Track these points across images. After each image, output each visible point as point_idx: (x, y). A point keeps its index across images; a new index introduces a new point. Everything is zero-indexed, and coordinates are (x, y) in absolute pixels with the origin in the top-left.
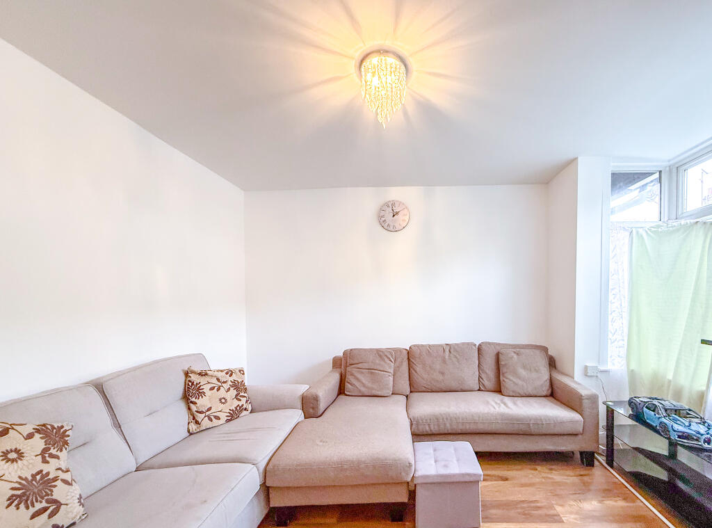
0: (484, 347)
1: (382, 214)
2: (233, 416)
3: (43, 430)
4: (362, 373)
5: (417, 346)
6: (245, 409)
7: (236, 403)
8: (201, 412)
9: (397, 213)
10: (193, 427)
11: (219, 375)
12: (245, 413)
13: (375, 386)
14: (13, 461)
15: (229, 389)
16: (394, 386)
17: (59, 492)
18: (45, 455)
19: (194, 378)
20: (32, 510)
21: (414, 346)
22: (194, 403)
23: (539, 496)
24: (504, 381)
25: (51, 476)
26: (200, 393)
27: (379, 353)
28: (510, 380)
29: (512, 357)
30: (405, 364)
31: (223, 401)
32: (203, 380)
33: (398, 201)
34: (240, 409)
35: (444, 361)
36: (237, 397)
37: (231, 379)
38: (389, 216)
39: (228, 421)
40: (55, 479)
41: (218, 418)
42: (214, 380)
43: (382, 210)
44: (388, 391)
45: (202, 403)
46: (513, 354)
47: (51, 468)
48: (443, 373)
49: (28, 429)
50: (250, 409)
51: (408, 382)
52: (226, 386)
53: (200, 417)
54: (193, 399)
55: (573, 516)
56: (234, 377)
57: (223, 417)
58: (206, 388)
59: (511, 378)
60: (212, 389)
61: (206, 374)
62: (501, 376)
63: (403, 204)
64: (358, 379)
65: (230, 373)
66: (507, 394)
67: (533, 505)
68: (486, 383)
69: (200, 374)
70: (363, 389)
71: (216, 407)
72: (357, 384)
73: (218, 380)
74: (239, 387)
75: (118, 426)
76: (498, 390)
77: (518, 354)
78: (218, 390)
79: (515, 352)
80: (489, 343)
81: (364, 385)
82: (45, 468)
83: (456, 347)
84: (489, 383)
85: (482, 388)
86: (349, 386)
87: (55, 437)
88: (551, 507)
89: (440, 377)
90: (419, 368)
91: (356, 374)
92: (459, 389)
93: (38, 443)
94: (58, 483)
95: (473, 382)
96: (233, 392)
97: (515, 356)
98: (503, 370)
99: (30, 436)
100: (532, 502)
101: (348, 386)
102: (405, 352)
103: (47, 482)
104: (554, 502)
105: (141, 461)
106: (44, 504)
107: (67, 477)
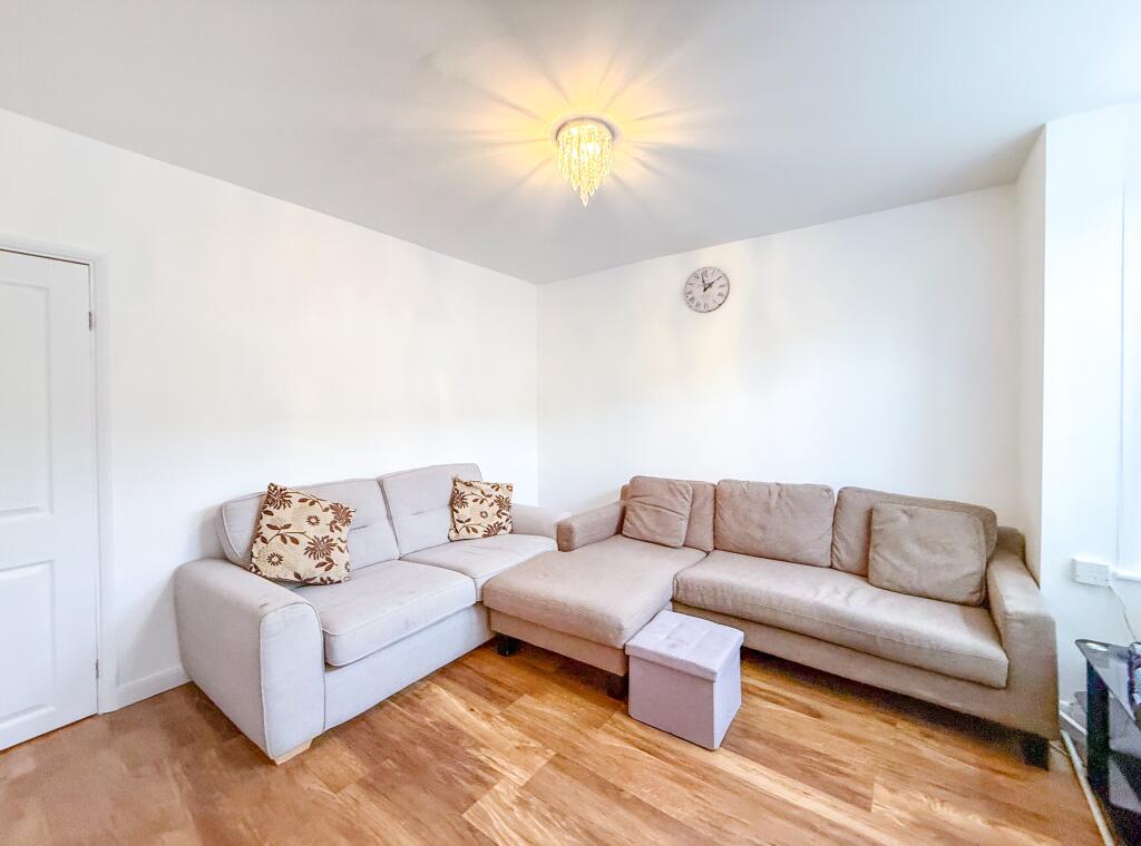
0: (846, 495)
1: (689, 288)
2: (491, 532)
3: (335, 508)
4: (645, 509)
5: (729, 481)
6: (504, 528)
7: (497, 519)
8: (461, 522)
9: (710, 285)
10: (453, 535)
11: (485, 488)
12: (502, 531)
13: (659, 530)
14: (313, 524)
15: (492, 504)
16: (686, 536)
17: (335, 555)
18: (332, 526)
19: (460, 487)
20: (317, 562)
21: (725, 481)
22: (457, 512)
23: (857, 760)
24: (874, 559)
25: (333, 542)
26: (464, 504)
27: (671, 486)
28: (886, 560)
29: (898, 519)
30: (710, 505)
31: (484, 515)
32: (467, 491)
33: (710, 268)
34: (499, 527)
35: (768, 510)
36: (499, 514)
37: (497, 494)
38: (698, 291)
39: (484, 536)
40: (335, 545)
41: (475, 531)
42: (479, 493)
43: (688, 283)
44: (677, 540)
45: (464, 513)
46: (900, 514)
47: (335, 536)
48: (763, 528)
49: (326, 505)
50: (509, 528)
51: (711, 534)
52: (490, 500)
53: (459, 526)
54: (456, 508)
55: (897, 812)
56: (500, 492)
57: (481, 531)
58: (470, 499)
59: (889, 557)
60: (475, 500)
61: (471, 485)
62: (871, 550)
63: (719, 270)
64: (639, 517)
65: (496, 487)
66: (877, 583)
67: (834, 765)
68: (843, 555)
69: (465, 484)
70: (644, 532)
71: (476, 519)
72: (638, 523)
73: (483, 493)
74: (503, 504)
75: (390, 518)
76: (863, 573)
77: (911, 516)
78: (482, 502)
79: (905, 512)
80: (859, 491)
81: (646, 527)
82: (331, 535)
83: (791, 489)
84: (848, 557)
85: (836, 564)
86: (629, 525)
87: (342, 515)
88: (869, 783)
89: (758, 534)
90: (727, 514)
91: (637, 510)
92: (789, 558)
93: (330, 516)
94: (335, 548)
95: (820, 552)
96: (496, 508)
97: (904, 518)
98: (876, 539)
99: (326, 510)
100: (835, 761)
101: (627, 523)
102: (711, 489)
103: (329, 545)
104: (878, 778)
105: (404, 553)
106: (324, 560)
107: (343, 546)
